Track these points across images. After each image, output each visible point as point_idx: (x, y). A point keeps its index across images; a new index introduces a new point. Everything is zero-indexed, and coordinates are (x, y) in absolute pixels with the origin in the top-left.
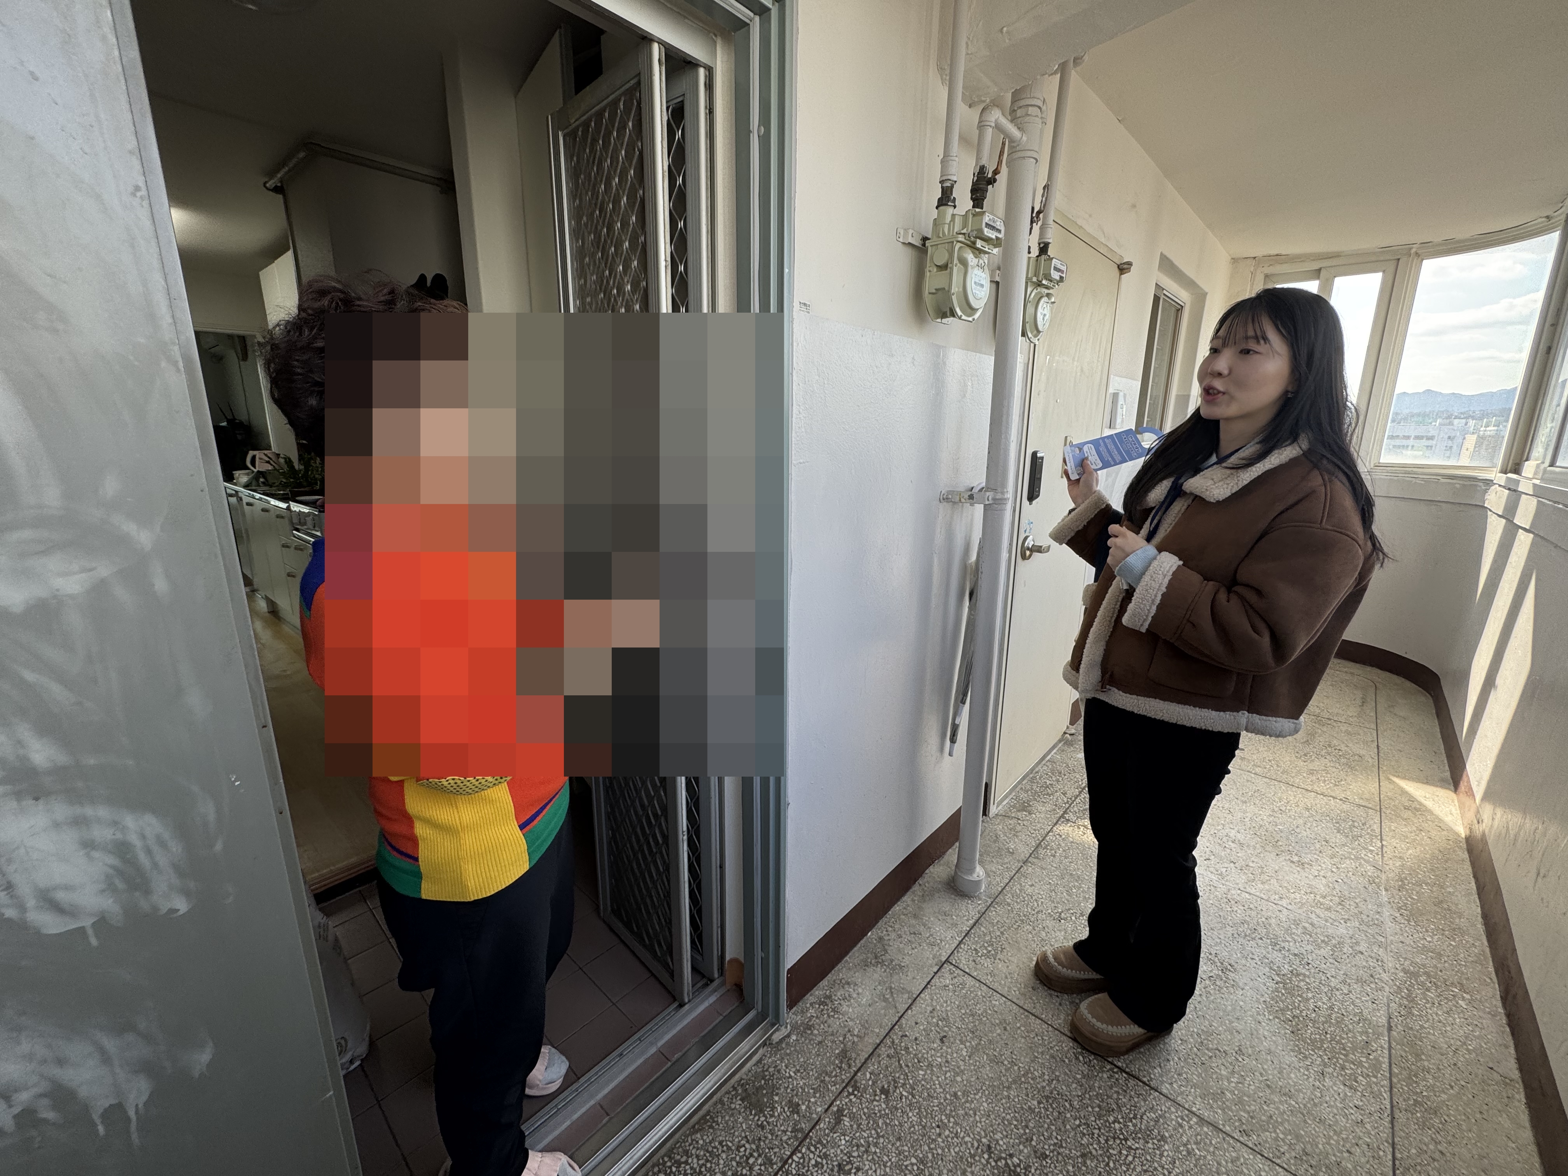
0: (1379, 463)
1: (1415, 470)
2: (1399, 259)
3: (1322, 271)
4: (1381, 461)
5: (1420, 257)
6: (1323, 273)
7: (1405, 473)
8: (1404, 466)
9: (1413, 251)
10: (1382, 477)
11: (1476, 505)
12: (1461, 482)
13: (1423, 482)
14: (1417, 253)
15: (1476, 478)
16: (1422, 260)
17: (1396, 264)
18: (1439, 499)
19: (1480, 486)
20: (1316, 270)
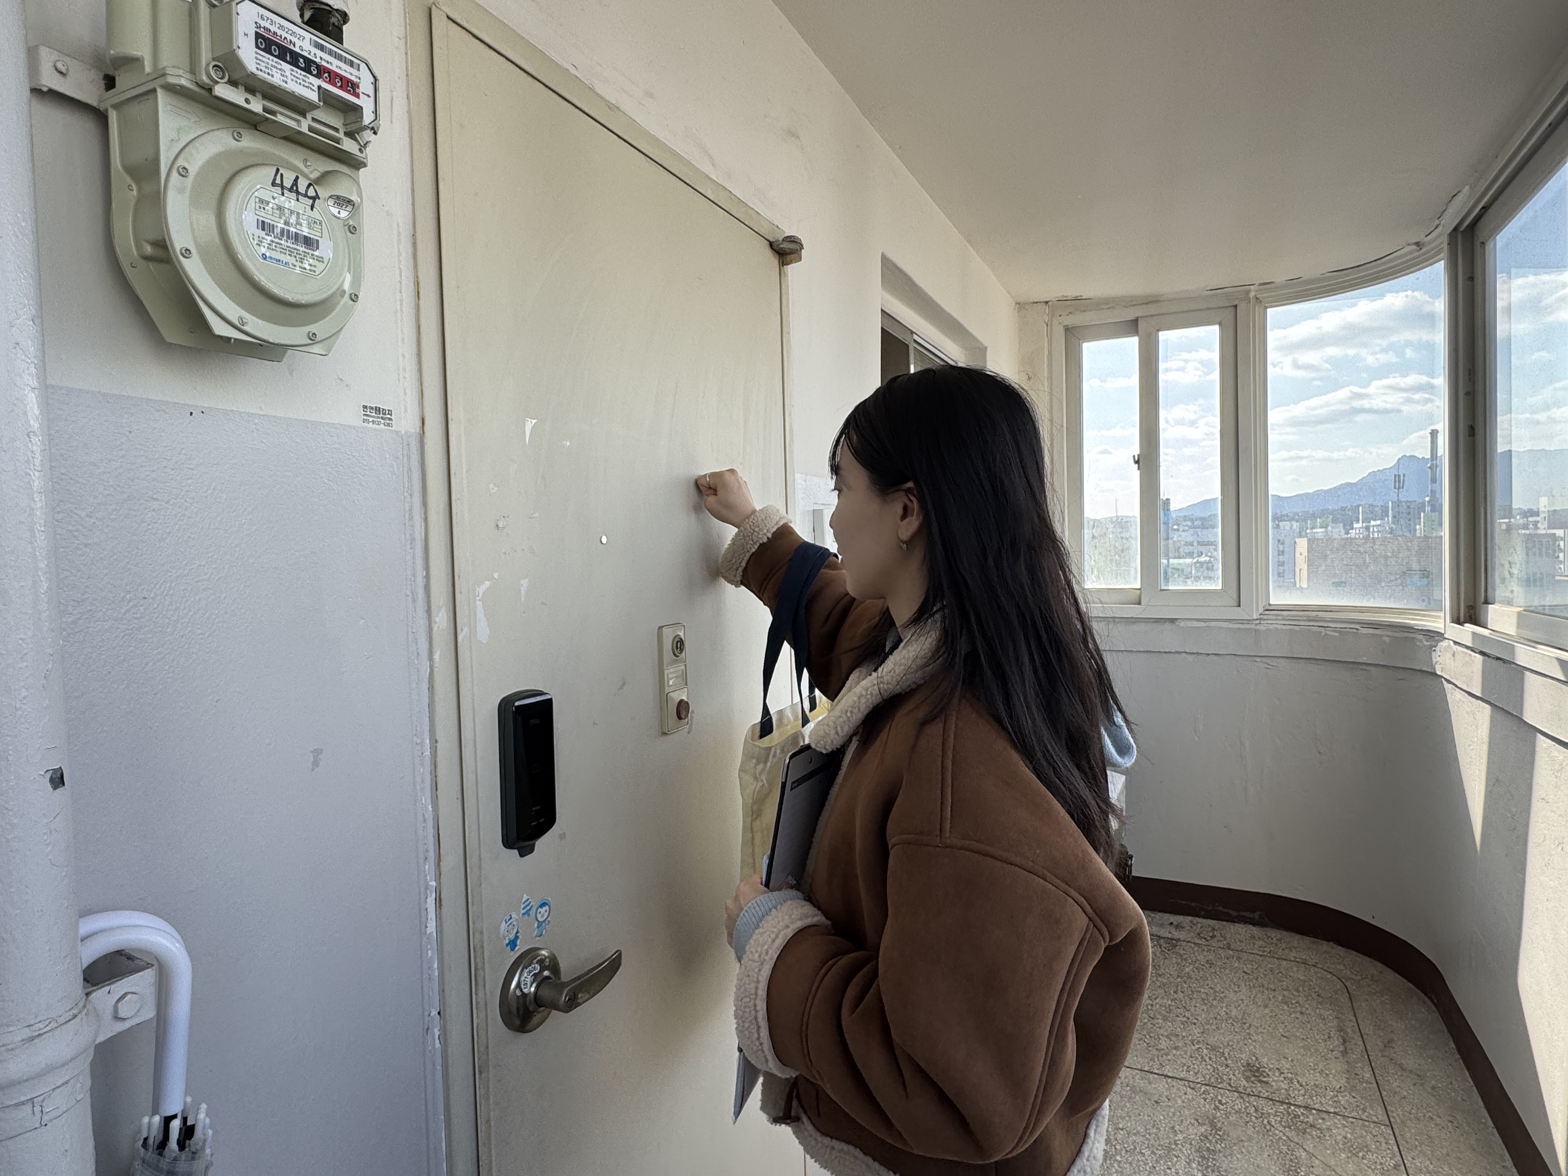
0: (1270, 605)
1: (1321, 614)
2: (1236, 306)
3: (1140, 322)
4: (1271, 602)
5: (1262, 304)
6: (1141, 325)
7: (1309, 620)
8: (1304, 609)
9: (1252, 294)
10: (1280, 627)
11: (1421, 671)
12: (1390, 633)
13: (1336, 634)
14: (1257, 299)
15: (1412, 628)
16: (1266, 308)
17: (1233, 313)
18: (1364, 659)
19: (1420, 641)
20: (1132, 321)
